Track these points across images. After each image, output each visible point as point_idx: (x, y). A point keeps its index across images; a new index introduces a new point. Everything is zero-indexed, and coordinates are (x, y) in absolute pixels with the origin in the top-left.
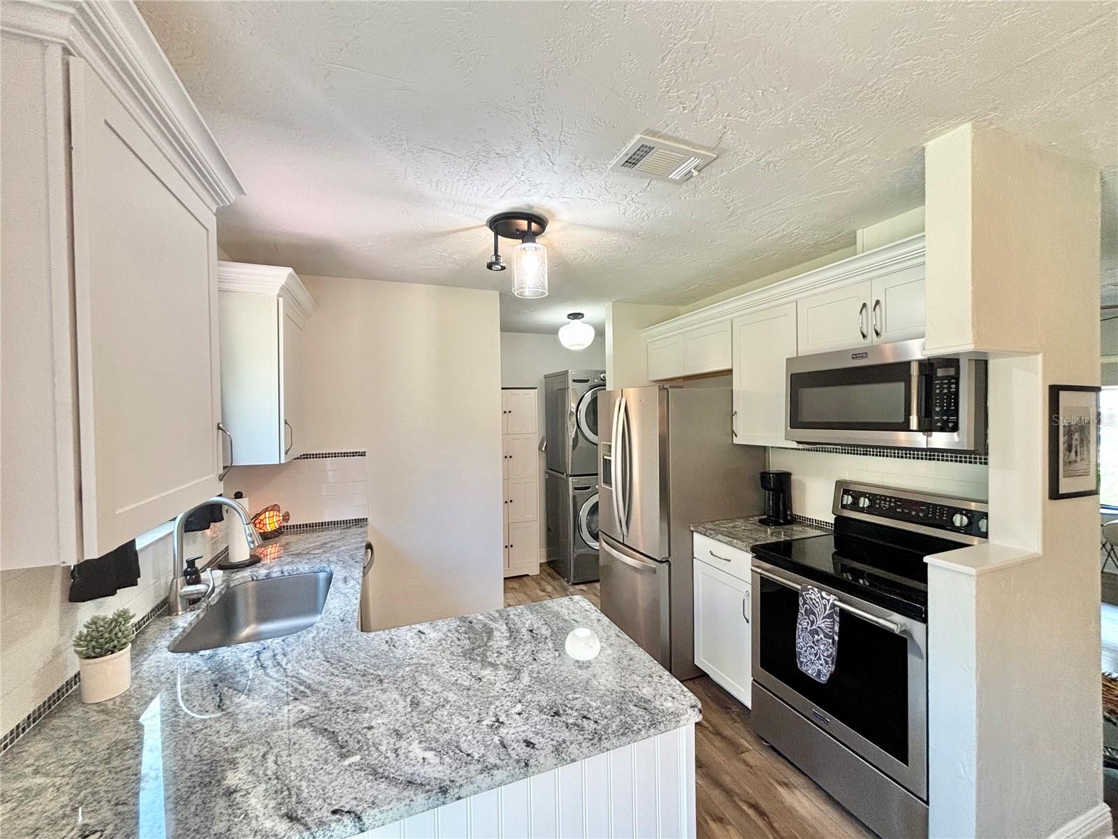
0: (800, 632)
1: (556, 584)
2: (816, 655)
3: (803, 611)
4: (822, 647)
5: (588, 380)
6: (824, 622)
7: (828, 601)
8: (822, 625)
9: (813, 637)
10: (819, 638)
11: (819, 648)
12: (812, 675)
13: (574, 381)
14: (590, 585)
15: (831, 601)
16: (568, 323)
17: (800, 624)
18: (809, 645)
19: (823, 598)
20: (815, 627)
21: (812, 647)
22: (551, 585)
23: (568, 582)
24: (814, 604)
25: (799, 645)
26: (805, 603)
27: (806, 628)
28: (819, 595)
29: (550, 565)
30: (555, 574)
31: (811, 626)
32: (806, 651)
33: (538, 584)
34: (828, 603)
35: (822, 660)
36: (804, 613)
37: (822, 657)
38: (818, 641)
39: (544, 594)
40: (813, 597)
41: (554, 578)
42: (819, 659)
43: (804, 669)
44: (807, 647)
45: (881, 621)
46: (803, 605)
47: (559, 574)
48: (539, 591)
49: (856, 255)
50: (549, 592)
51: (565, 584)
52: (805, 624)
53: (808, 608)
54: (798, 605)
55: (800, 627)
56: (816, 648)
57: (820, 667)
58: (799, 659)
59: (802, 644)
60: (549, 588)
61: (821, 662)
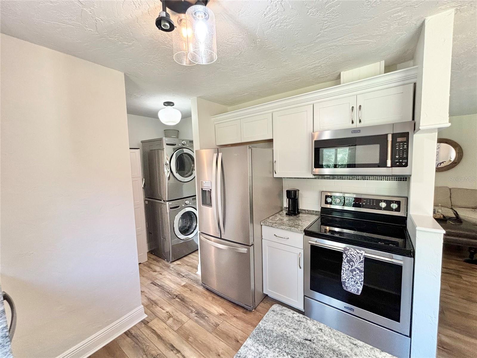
0: (345, 271)
1: (161, 264)
2: (355, 282)
3: (346, 261)
4: (358, 277)
5: (175, 144)
6: (359, 265)
7: (362, 254)
8: (359, 266)
9: (353, 273)
10: (356, 273)
11: (356, 278)
12: (354, 292)
13: (167, 144)
14: (182, 260)
15: (363, 254)
16: (165, 108)
17: (344, 267)
18: (350, 277)
19: (358, 253)
20: (354, 268)
21: (352, 278)
22: (158, 266)
23: (168, 261)
24: (353, 257)
25: (343, 278)
26: (347, 256)
27: (348, 269)
28: (356, 252)
29: (152, 254)
30: (157, 258)
31: (351, 268)
32: (348, 280)
33: (149, 267)
34: (362, 255)
35: (359, 283)
36: (346, 262)
37: (359, 282)
38: (355, 274)
39: (156, 273)
40: (352, 253)
41: (158, 261)
42: (357, 283)
43: (349, 290)
44: (349, 279)
45: (393, 260)
46: (346, 258)
47: (160, 258)
48: (152, 272)
49: (340, 84)
50: (159, 272)
51: (167, 263)
52: (347, 267)
53: (349, 259)
54: (342, 257)
55: (344, 269)
56: (354, 278)
57: (358, 287)
58: (345, 285)
59: (345, 277)
60: (158, 269)
61: (358, 285)
